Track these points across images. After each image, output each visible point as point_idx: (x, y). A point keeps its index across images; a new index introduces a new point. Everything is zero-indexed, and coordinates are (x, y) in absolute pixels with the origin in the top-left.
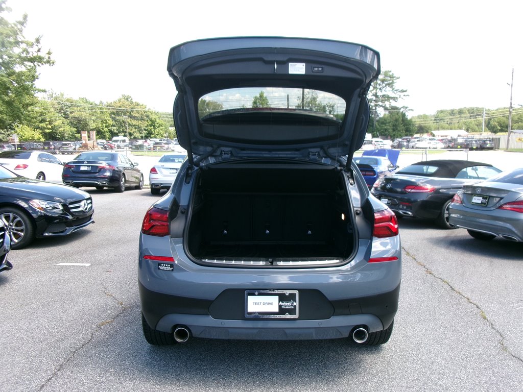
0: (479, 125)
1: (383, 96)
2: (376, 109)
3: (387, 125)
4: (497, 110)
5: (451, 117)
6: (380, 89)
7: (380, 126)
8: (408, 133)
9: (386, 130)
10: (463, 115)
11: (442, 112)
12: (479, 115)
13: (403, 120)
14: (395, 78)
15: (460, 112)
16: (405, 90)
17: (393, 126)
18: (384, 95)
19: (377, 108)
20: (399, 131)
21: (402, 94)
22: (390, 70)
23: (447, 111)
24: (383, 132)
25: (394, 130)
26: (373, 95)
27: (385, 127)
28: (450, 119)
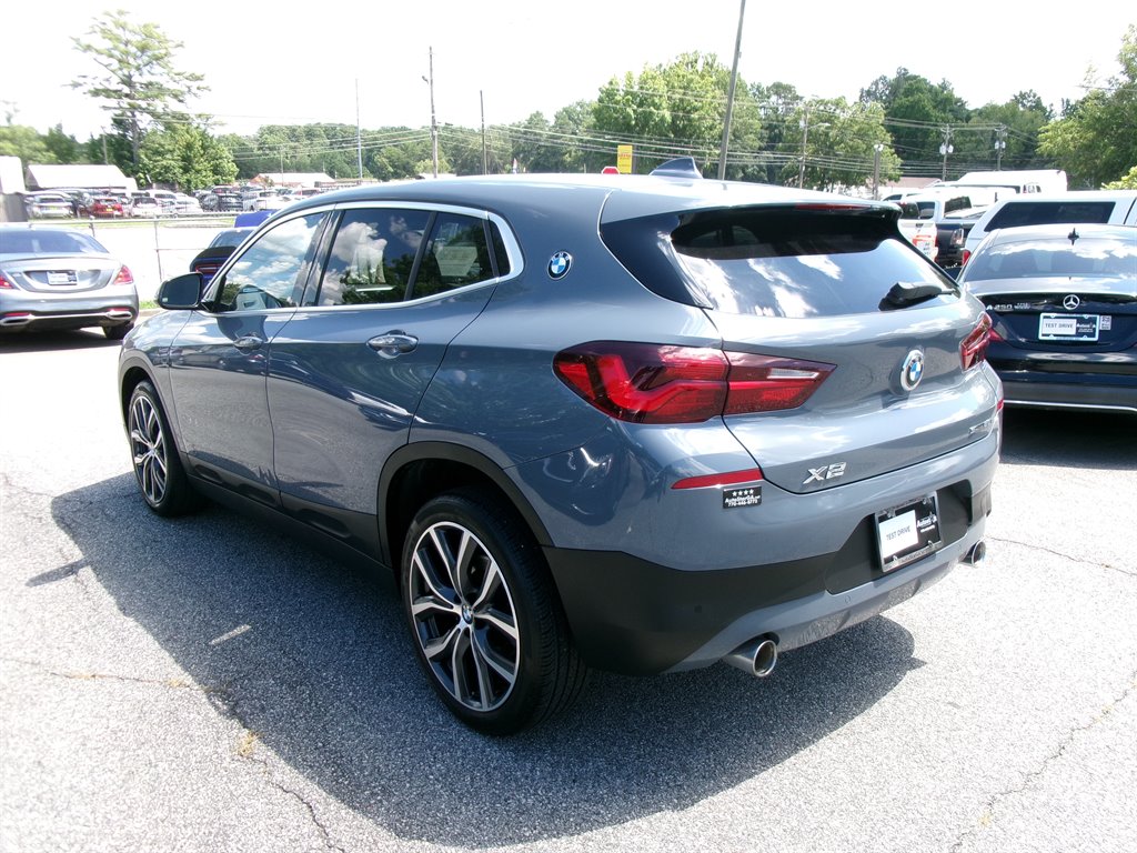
0: (352, 162)
1: (149, 85)
2: (134, 116)
3: (169, 156)
4: (379, 132)
5: (293, 144)
6: (138, 68)
7: (150, 160)
8: (219, 177)
9: (167, 169)
10: (316, 140)
11: (271, 130)
12: (346, 142)
13: (204, 147)
14: (170, 44)
15: (310, 133)
16: (198, 74)
17: (184, 159)
18: (151, 84)
19: (136, 113)
20: (198, 172)
21: (194, 85)
22: (156, 24)
23: (280, 129)
24: (160, 174)
25: (186, 170)
26: (123, 82)
27: (164, 163)
28: (292, 148)
